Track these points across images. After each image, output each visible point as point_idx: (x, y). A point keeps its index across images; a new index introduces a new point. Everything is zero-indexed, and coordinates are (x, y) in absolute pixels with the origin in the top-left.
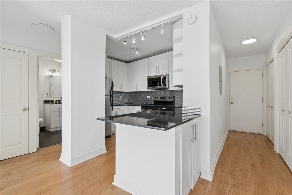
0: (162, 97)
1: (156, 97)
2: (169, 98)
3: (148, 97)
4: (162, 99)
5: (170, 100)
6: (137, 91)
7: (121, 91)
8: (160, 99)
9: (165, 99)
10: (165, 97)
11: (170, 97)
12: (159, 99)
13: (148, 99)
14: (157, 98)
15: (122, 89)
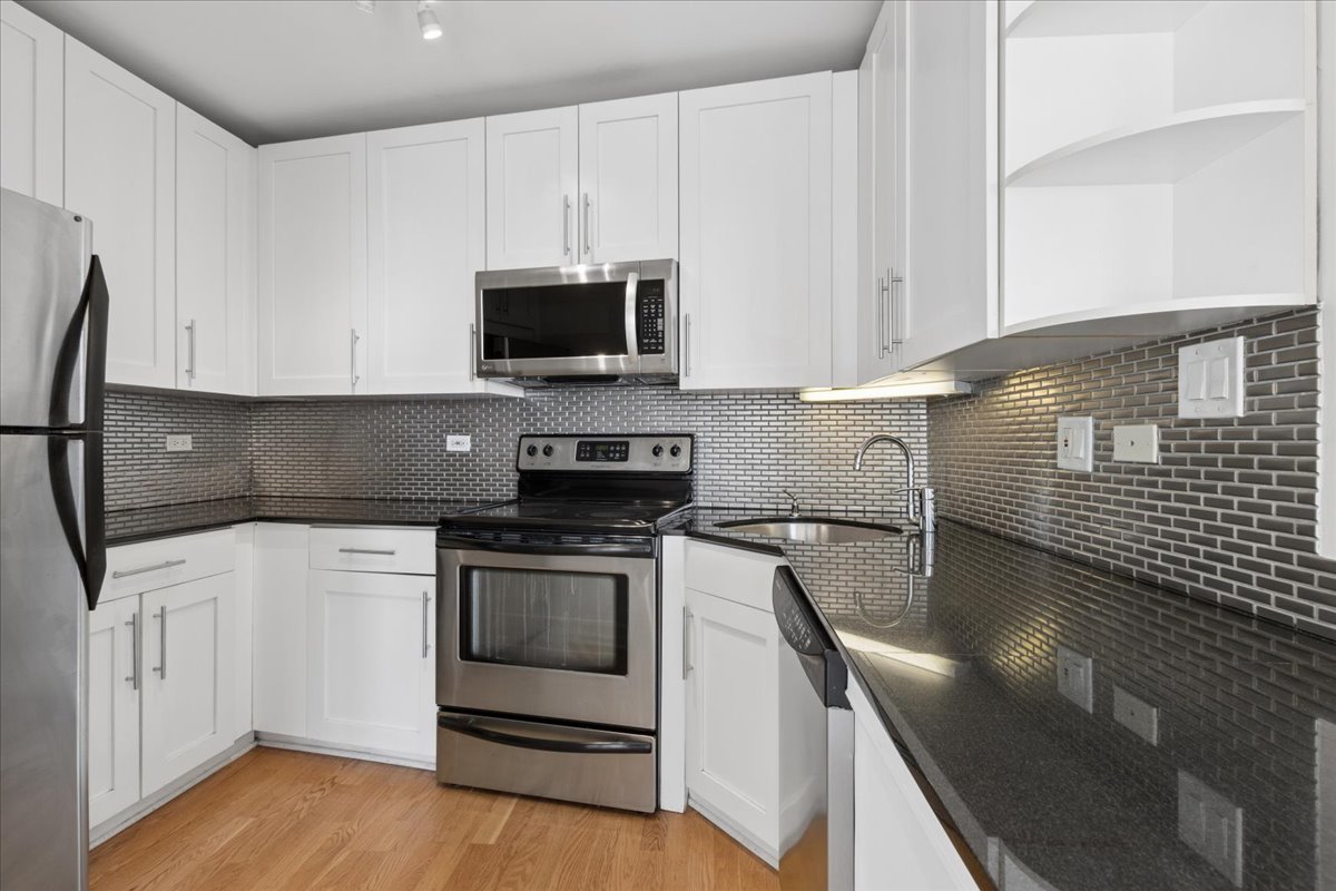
0: (590, 447)
1: (540, 444)
2: (657, 451)
3: (458, 443)
4: (593, 458)
5: (666, 464)
6: (362, 390)
7: (183, 385)
8: (579, 458)
9: (625, 458)
10: (621, 444)
11: (667, 444)
12: (565, 458)
13: (453, 454)
14: (548, 451)
15: (198, 371)
